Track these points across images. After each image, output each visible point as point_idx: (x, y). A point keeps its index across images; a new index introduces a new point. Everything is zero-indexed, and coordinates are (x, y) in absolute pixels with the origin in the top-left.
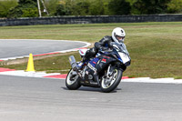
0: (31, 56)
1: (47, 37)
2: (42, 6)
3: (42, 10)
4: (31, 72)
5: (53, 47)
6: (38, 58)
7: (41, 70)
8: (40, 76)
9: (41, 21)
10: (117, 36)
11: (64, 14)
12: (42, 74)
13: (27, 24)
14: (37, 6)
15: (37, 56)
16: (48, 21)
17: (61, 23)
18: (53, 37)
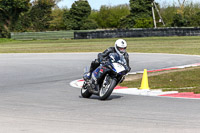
0: (145, 72)
1: (163, 50)
2: (157, 16)
3: (157, 20)
4: (145, 90)
5: (170, 63)
6: (153, 75)
7: (157, 88)
8: (156, 95)
9: (156, 33)
10: (118, 48)
11: (182, 24)
12: (158, 92)
13: (140, 36)
14: (152, 15)
15: (151, 72)
16: (164, 33)
17: (178, 34)
18: (170, 50)
